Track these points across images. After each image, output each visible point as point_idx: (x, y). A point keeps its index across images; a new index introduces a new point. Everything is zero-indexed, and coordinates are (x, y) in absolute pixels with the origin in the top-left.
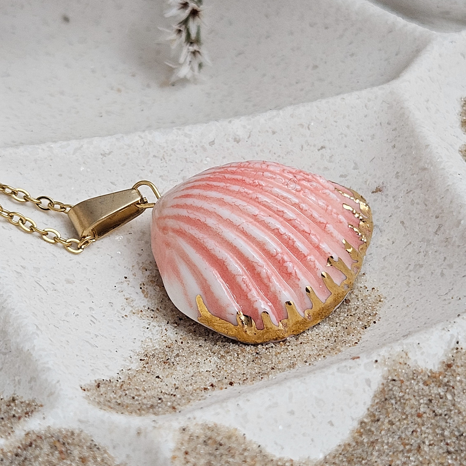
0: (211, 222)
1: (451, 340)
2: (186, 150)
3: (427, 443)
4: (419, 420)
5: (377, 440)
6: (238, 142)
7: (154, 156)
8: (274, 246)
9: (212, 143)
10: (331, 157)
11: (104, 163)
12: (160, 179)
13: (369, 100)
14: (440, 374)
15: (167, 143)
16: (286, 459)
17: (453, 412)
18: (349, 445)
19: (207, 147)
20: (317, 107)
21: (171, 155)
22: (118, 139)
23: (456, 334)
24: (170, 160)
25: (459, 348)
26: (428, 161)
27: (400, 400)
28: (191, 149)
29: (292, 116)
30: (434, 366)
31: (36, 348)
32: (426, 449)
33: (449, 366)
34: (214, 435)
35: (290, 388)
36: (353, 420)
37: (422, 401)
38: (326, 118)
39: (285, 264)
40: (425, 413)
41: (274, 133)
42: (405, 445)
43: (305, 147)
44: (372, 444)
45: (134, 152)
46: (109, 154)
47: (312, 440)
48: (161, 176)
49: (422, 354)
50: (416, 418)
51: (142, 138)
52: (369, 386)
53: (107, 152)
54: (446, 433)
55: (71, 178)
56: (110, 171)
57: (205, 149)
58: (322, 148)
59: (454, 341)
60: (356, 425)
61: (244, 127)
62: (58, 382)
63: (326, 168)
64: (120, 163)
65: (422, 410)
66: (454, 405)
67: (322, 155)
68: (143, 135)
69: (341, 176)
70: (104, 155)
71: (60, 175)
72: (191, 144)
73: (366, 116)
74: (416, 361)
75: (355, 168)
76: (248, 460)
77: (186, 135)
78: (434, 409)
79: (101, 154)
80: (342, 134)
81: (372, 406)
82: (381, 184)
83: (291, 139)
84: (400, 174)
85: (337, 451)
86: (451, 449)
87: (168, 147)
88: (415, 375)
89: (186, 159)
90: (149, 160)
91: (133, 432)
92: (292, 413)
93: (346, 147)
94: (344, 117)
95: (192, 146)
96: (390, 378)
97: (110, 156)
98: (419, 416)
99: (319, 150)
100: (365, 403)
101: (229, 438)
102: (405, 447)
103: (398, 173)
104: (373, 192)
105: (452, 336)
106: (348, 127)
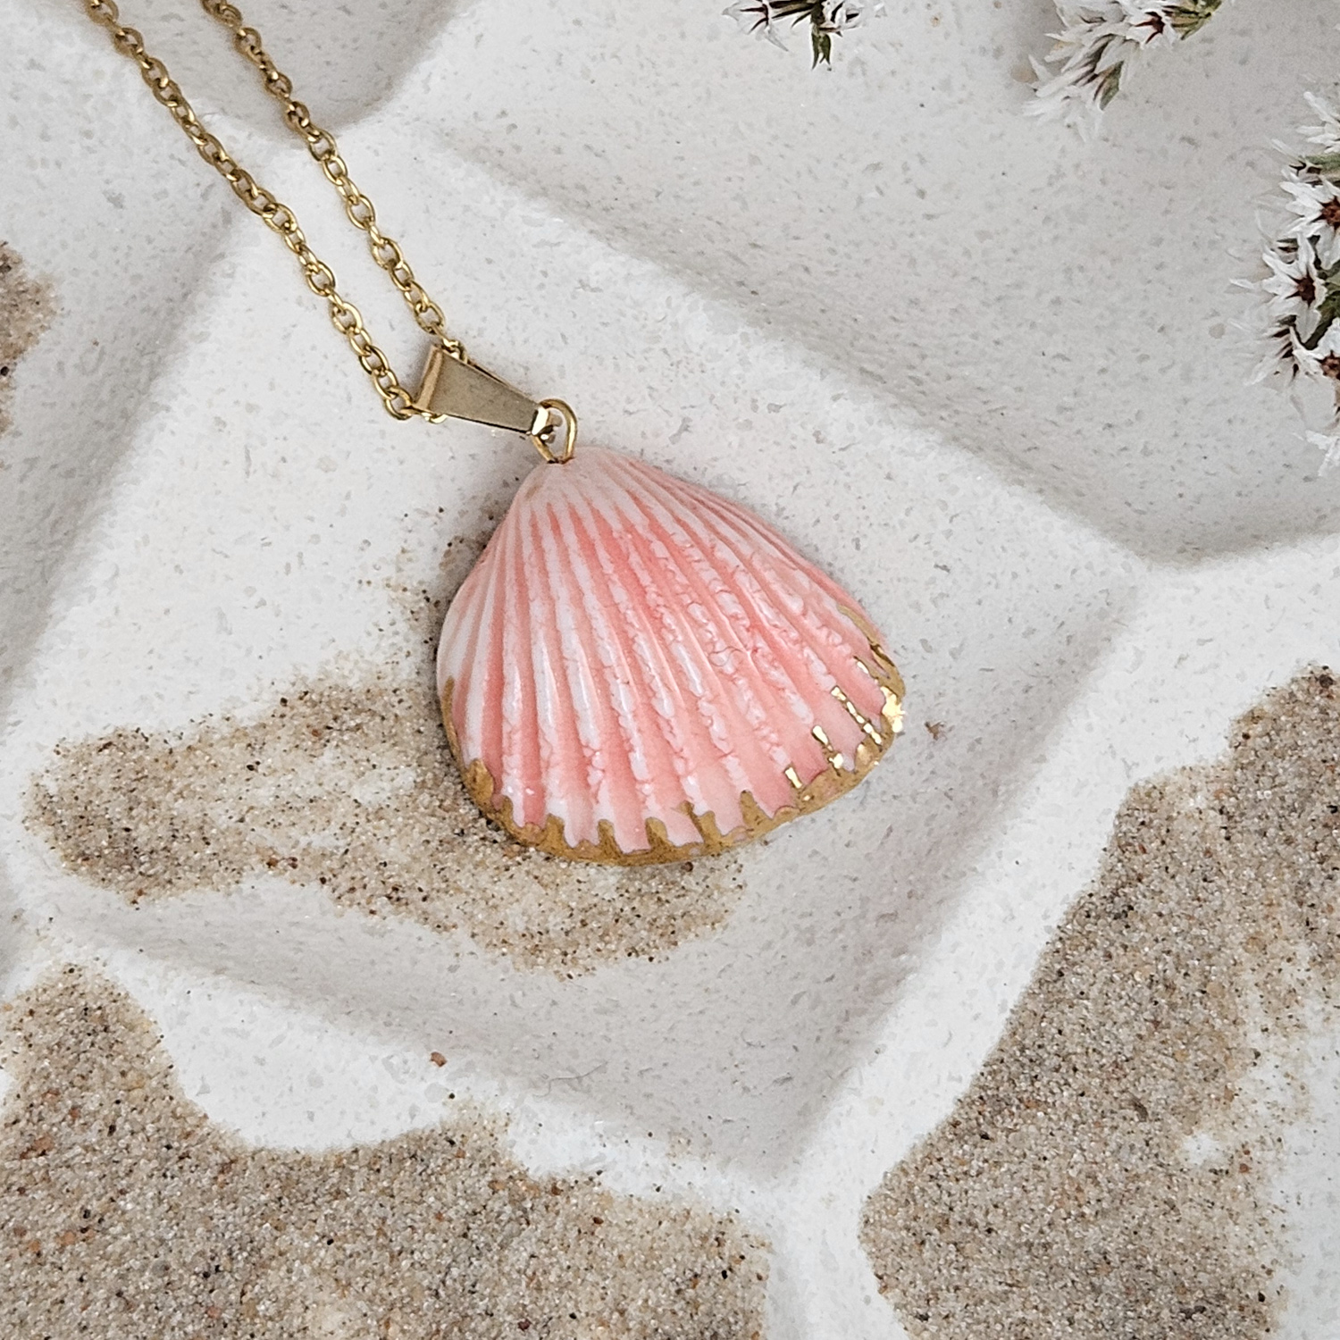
0: (538, 610)
1: (593, 1162)
2: (723, 383)
3: (417, 1256)
4: (433, 1222)
5: (347, 1195)
6: (818, 442)
7: (665, 351)
8: (592, 732)
9: (775, 408)
10: (942, 595)
11: (574, 297)
12: (646, 392)
13: (1089, 567)
14: (534, 1187)
15: (701, 348)
16: (196, 1109)
17: (489, 1255)
18: (309, 1164)
19: (763, 407)
20: (996, 501)
21: (692, 372)
22: (628, 277)
23: (608, 1160)
24: (685, 377)
25: (596, 1180)
26: (1012, 787)
27: (429, 1176)
28: (733, 388)
29: (942, 477)
30: (538, 1169)
31: (61, 626)
32: (405, 1264)
33: (555, 1191)
34: (110, 1009)
35: (290, 1026)
36: (349, 1135)
37: (461, 1202)
38: (993, 530)
39: (590, 769)
40: (450, 1221)
41: (889, 477)
42: (381, 1232)
43: (920, 542)
44: (338, 1194)
45: (636, 318)
46: (593, 290)
47: (264, 1114)
48: (650, 388)
49: (533, 1142)
50: (432, 1215)
51: (669, 305)
52: (413, 1117)
53: (593, 285)
54: (455, 1272)
55: (503, 278)
56: (575, 316)
57: (755, 408)
58: (945, 568)
59: (597, 1167)
60: (347, 1146)
61: (850, 427)
62: (16, 724)
63: (917, 606)
64: (600, 316)
65: (451, 1213)
66: (502, 1247)
67: (933, 581)
68: (674, 303)
69: (924, 642)
70: (583, 285)
71: (489, 261)
72: (739, 382)
73: (1058, 586)
74: (513, 1144)
75: (952, 654)
76: (131, 1076)
77: (743, 361)
78: (471, 1225)
79: (580, 281)
80: (994, 576)
81: (392, 1143)
82: (948, 726)
83: (908, 512)
84: (979, 748)
85: (286, 1156)
86: (442, 1293)
87: (698, 355)
88: (493, 1160)
89: (712, 397)
90: (650, 349)
91: (13, 907)
92: (261, 1062)
93: (979, 603)
94: (1024, 555)
95: (737, 385)
96: (450, 1134)
97: (593, 295)
98: (439, 1216)
99: (937, 566)
100: (385, 1131)
101: (131, 1028)
102: (378, 1235)
103: (978, 741)
104: (927, 725)
105: (601, 1157)
106: (1015, 575)
